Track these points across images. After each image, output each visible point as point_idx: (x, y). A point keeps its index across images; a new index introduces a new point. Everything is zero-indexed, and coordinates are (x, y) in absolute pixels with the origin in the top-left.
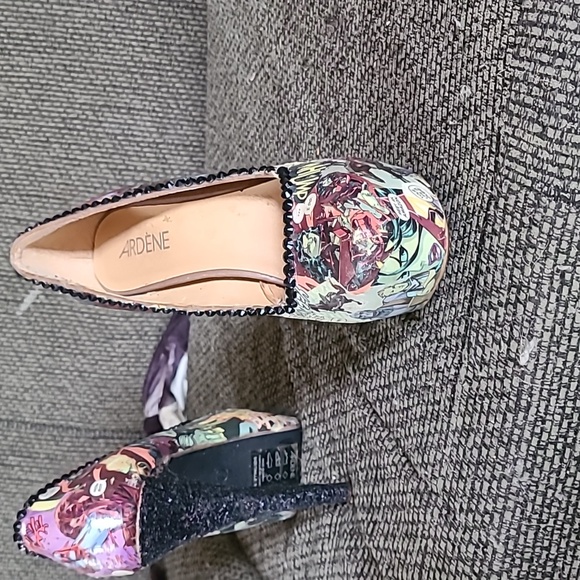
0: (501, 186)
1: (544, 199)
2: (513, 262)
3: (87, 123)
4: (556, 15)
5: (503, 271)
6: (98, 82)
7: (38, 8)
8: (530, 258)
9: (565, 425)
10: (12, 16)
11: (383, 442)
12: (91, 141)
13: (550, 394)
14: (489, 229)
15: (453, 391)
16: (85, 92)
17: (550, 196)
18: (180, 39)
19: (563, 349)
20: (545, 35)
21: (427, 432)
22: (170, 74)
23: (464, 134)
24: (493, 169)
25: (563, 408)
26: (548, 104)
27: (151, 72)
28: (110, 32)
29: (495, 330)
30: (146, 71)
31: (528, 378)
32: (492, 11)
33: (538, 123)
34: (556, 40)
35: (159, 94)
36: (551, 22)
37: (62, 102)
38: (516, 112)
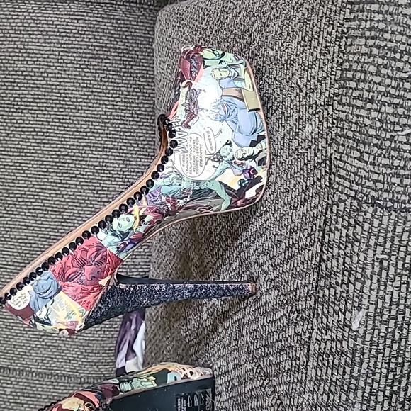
0: (334, 197)
1: (364, 205)
2: (345, 253)
3: (75, 158)
4: (365, 73)
5: (338, 259)
6: (82, 130)
7: (41, 81)
8: (356, 249)
9: (391, 376)
10: (24, 87)
11: (265, 388)
12: (77, 170)
13: (378, 353)
14: (327, 228)
15: (308, 350)
16: (73, 137)
17: (369, 203)
18: (138, 99)
19: (385, 318)
20: (359, 87)
21: (292, 381)
22: (132, 123)
23: (309, 159)
24: (328, 185)
25: (389, 364)
26: (363, 136)
27: (119, 122)
28: (90, 95)
29: (335, 304)
30: (115, 121)
31: (360, 340)
32: (323, 71)
33: (357, 150)
34: (366, 91)
35: (125, 137)
36: (362, 78)
37: (57, 144)
38: (341, 142)
